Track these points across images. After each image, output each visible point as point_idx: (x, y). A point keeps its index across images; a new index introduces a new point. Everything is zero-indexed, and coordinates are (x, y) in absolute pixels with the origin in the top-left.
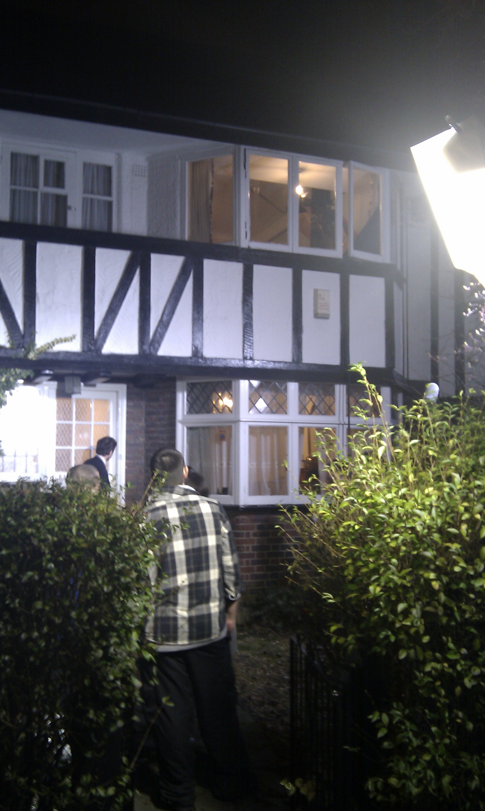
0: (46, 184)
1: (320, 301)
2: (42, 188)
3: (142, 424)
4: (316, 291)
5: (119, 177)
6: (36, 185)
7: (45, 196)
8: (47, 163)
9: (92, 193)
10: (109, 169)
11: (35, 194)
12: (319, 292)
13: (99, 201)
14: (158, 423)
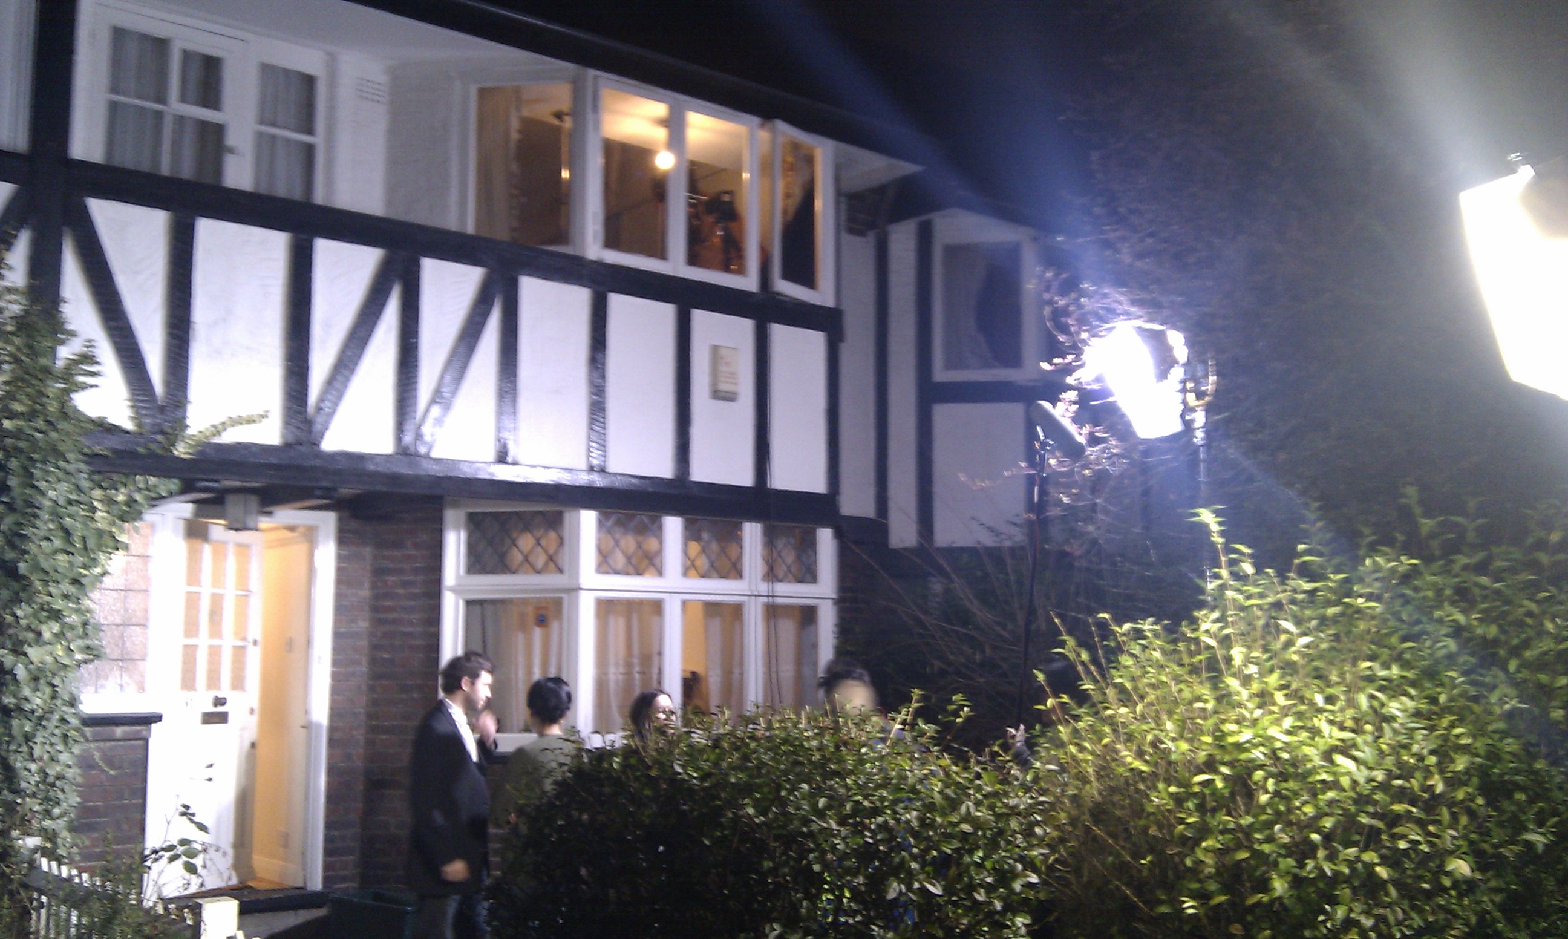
0: (183, 99)
1: (723, 369)
2: (176, 106)
3: (365, 592)
4: (715, 350)
5: (332, 98)
6: (162, 99)
7: (180, 119)
8: (187, 55)
9: (274, 125)
10: (309, 81)
11: (159, 115)
12: (723, 352)
13: (288, 141)
14: (401, 591)
